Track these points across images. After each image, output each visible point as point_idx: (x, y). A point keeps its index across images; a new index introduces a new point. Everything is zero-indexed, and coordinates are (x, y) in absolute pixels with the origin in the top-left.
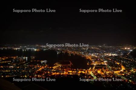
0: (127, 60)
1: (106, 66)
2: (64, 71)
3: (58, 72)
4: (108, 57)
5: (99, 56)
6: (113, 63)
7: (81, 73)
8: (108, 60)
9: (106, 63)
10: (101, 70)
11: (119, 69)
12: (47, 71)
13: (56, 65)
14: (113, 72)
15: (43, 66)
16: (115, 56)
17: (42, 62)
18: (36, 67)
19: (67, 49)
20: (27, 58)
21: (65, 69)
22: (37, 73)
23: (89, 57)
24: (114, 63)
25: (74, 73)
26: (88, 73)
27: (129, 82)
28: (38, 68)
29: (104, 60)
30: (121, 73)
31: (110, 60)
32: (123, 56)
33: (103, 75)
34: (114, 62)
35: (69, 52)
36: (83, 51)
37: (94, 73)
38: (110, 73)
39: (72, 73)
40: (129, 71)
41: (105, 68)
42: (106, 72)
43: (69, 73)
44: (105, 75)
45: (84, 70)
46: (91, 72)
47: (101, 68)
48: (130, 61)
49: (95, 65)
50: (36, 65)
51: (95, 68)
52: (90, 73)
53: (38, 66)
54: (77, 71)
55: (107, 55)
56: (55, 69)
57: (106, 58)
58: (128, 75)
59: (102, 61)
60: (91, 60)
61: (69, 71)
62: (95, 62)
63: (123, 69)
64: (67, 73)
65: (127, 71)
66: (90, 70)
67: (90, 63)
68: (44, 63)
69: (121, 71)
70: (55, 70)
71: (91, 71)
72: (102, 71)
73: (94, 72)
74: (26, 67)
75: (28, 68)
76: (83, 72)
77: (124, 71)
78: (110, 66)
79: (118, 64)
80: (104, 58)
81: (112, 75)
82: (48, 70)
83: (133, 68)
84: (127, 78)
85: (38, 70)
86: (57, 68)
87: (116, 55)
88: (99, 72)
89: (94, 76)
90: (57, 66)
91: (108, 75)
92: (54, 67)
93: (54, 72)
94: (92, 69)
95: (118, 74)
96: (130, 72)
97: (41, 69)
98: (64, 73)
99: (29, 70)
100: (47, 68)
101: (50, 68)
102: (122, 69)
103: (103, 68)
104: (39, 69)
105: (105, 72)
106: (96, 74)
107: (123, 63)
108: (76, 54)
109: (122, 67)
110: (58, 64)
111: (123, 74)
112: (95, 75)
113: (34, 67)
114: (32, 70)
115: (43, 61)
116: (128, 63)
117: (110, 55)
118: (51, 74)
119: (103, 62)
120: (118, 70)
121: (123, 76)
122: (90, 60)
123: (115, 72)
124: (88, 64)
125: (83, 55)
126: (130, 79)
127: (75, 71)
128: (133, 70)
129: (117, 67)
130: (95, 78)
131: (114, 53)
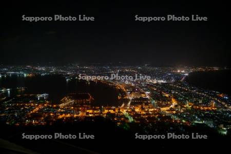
0: (181, 90)
1: (149, 100)
2: (79, 110)
3: (68, 114)
4: (151, 86)
5: (138, 83)
6: (159, 95)
7: (109, 113)
8: (152, 91)
9: (148, 94)
10: (140, 106)
12: (48, 112)
13: (65, 101)
14: (159, 109)
15: (41, 103)
16: (162, 83)
17: (39, 96)
18: (28, 106)
20: (8, 89)
21: (80, 107)
22: (30, 116)
23: (121, 86)
25: (96, 113)
26: (119, 112)
27: (183, 123)
28: (31, 108)
29: (146, 91)
30: (172, 110)
31: (155, 89)
32: (175, 83)
33: (144, 115)
34: (161, 93)
37: (130, 112)
39: (93, 113)
40: (182, 107)
41: (147, 104)
42: (148, 110)
43: (88, 113)
44: (147, 114)
45: (114, 107)
46: (125, 111)
47: (141, 103)
48: (185, 91)
49: (131, 98)
50: (28, 102)
51: (131, 104)
52: (123, 112)
53: (32, 104)
54: (102, 110)
55: (150, 82)
56: (63, 109)
57: (149, 87)
58: (180, 113)
59: (143, 91)
60: (125, 90)
61: (88, 111)
62: (131, 93)
63: (174, 103)
64: (85, 114)
65: (179, 107)
66: (123, 108)
67: (123, 96)
68: (43, 98)
69: (172, 106)
70: (62, 111)
71: (125, 109)
72: (142, 109)
73: (129, 110)
74: (8, 106)
75: (12, 109)
76: (112, 111)
77: (176, 106)
78: (154, 99)
79: (167, 95)
80: (146, 87)
81: (158, 113)
82: (50, 110)
83: (187, 102)
84: (179, 117)
85: (31, 112)
86: (67, 106)
87: (164, 82)
88: (137, 110)
89: (129, 117)
90: (67, 102)
91: (152, 114)
92: (61, 105)
93: (61, 113)
94: (126, 105)
95: (167, 112)
96: (184, 107)
97: (37, 109)
98: (78, 114)
99: (14, 112)
100: (48, 107)
101: (55, 106)
102: (172, 104)
103: (144, 104)
104: (35, 109)
105: (146, 110)
106: (132, 114)
107: (174, 94)
108: (99, 82)
109: (173, 100)
110: (68, 99)
111: (174, 112)
112: (132, 116)
113: (23, 106)
114: (20, 112)
115: (41, 96)
116: (181, 94)
117: (155, 82)
118: (56, 117)
119: (144, 93)
120: (167, 105)
121: (173, 114)
122: (123, 90)
123: (163, 109)
124: (119, 98)
125: (111, 83)
126: (184, 118)
127: (97, 110)
128: (188, 105)
129: (165, 101)
130: (131, 120)
131: (161, 79)
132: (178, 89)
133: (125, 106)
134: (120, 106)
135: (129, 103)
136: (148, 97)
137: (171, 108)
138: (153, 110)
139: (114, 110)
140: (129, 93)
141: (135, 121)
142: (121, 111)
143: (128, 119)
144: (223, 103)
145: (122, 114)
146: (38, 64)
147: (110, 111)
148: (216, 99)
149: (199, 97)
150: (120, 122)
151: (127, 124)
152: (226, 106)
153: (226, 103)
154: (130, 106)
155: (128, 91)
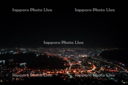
0: (98, 61)
2: (43, 72)
4: (82, 58)
5: (75, 57)
7: (59, 73)
8: (82, 61)
10: (76, 69)
11: (91, 68)
14: (86, 71)
15: (22, 68)
17: (21, 64)
18: (15, 70)
19: (46, 52)
20: (4, 61)
21: (44, 70)
23: (66, 58)
24: (87, 63)
25: (52, 74)
26: (65, 73)
29: (79, 61)
30: (93, 71)
31: (84, 60)
32: (94, 57)
33: (78, 74)
35: (48, 54)
36: (60, 54)
38: (84, 72)
39: (50, 74)
41: (79, 68)
42: (80, 72)
43: (48, 74)
44: (80, 74)
46: (68, 72)
48: (100, 61)
49: (71, 65)
50: (14, 68)
53: (17, 69)
54: (55, 71)
57: (81, 59)
58: (98, 73)
59: (77, 61)
60: (68, 61)
61: (48, 72)
66: (67, 70)
67: (67, 64)
68: (23, 65)
69: (93, 69)
70: (34, 72)
72: (77, 71)
73: (70, 72)
74: (3, 70)
75: (5, 72)
76: (61, 72)
77: (95, 69)
78: (83, 66)
80: (79, 59)
81: (86, 73)
82: (27, 72)
83: (102, 67)
85: (16, 73)
88: (74, 71)
89: (70, 75)
91: (83, 74)
95: (90, 73)
96: (100, 70)
97: (20, 71)
99: (6, 74)
100: (26, 70)
101: (30, 69)
103: (78, 68)
104: (18, 71)
107: (94, 63)
108: (54, 56)
109: (94, 66)
111: (95, 73)
112: (71, 75)
113: (12, 70)
114: (10, 73)
115: (22, 64)
116: (98, 63)
117: (84, 56)
122: (67, 61)
123: (88, 71)
124: (65, 65)
125: (60, 57)
127: (53, 71)
128: (102, 69)
129: (89, 66)
130: (71, 77)
131: (87, 55)
132: (96, 60)
133: (68, 69)
134: (65, 69)
135: (70, 67)
136: (80, 64)
137: (93, 70)
138: (83, 71)
139: (62, 71)
140: (70, 62)
141: (74, 78)
143: (69, 76)
144: (122, 68)
146: (22, 47)
148: (118, 66)
149: (108, 64)
150: (65, 78)
151: (69, 80)
152: (124, 69)
153: (124, 68)
154: (71, 69)
155: (69, 61)
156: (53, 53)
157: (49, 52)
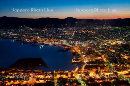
1: (105, 63)
4: (109, 47)
10: (95, 70)
19: (36, 35)
23: (76, 48)
26: (72, 77)
31: (114, 51)
33: (99, 79)
35: (41, 40)
39: (44, 79)
43: (38, 79)
44: (102, 79)
45: (66, 72)
49: (85, 62)
51: (86, 68)
52: (76, 77)
59: (99, 54)
62: (86, 56)
66: (76, 72)
67: (77, 60)
71: (79, 73)
72: (97, 73)
73: (83, 75)
76: (64, 76)
78: (111, 62)
79: (127, 58)
80: (103, 49)
88: (92, 74)
94: (80, 69)
95: (124, 76)
98: (28, 80)
105: (102, 74)
106: (85, 79)
112: (85, 81)
117: (114, 43)
119: (100, 56)
123: (120, 73)
124: (73, 61)
127: (49, 75)
129: (123, 64)
131: (121, 40)
133: (78, 70)
134: (74, 70)
135: (84, 66)
136: (105, 60)
138: (109, 74)
139: (67, 75)
140: (84, 56)
142: (74, 75)
145: (74, 78)
147: (62, 75)
154: (84, 70)
155: (83, 54)
156: (51, 38)
157: (43, 35)
